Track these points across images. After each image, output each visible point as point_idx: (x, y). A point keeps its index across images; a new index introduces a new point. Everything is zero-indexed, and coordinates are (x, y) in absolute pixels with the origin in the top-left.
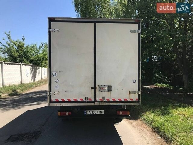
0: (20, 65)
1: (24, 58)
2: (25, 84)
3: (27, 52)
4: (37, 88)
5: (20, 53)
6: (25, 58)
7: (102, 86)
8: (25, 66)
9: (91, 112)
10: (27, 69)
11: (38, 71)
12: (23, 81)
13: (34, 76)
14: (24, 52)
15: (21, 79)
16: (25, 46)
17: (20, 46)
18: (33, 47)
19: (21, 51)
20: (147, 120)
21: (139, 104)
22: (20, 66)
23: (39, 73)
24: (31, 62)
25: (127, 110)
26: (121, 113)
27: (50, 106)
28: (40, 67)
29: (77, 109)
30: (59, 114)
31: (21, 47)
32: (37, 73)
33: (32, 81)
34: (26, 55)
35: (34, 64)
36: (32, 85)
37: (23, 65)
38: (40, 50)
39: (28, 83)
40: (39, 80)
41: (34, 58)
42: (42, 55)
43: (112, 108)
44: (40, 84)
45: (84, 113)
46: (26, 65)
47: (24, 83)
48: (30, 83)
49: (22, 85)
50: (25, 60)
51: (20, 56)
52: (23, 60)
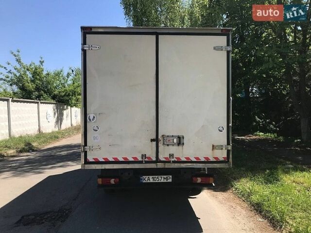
0: (38, 103)
1: (42, 92)
2: (45, 134)
3: (48, 83)
4: (64, 140)
5: (37, 85)
6: (45, 92)
7: (168, 136)
8: (45, 104)
9: (151, 179)
10: (48, 109)
11: (65, 112)
12: (41, 129)
13: (59, 120)
14: (43, 83)
15: (39, 126)
16: (45, 73)
17: (36, 73)
18: (58, 74)
19: (39, 82)
20: (241, 192)
21: (229, 165)
23: (67, 116)
24: (54, 98)
25: (209, 176)
26: (199, 180)
27: (85, 169)
28: (69, 107)
29: (129, 174)
30: (100, 181)
31: (38, 75)
32: (65, 117)
33: (57, 129)
34: (47, 87)
35: (59, 102)
36: (57, 135)
37: (41, 103)
38: (69, 79)
39: (50, 131)
40: (68, 127)
41: (59, 92)
42: (71, 88)
43: (185, 173)
44: (69, 134)
45: (140, 179)
47: (44, 132)
48: (53, 132)
49: (40, 135)
50: (45, 95)
51: (37, 89)
52: (42, 96)
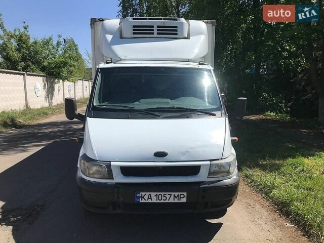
0: (23, 74)
1: (30, 63)
2: (33, 110)
3: (36, 53)
4: (54, 116)
5: (23, 55)
6: (32, 63)
8: (32, 77)
11: (56, 86)
12: (29, 104)
13: (50, 92)
14: (30, 53)
15: (26, 100)
16: (31, 41)
17: (21, 41)
18: (47, 43)
19: (25, 51)
20: (259, 185)
22: (22, 76)
23: (59, 90)
24: (43, 69)
28: (61, 81)
31: (24, 43)
32: (56, 91)
33: (47, 105)
34: (34, 57)
35: (48, 74)
36: (45, 111)
37: (28, 75)
38: (60, 49)
39: (39, 107)
40: (59, 103)
41: (49, 64)
42: (62, 59)
44: (61, 111)
46: (34, 75)
47: (31, 108)
48: (42, 108)
49: (27, 110)
50: (33, 66)
51: (24, 59)
52: (30, 67)
